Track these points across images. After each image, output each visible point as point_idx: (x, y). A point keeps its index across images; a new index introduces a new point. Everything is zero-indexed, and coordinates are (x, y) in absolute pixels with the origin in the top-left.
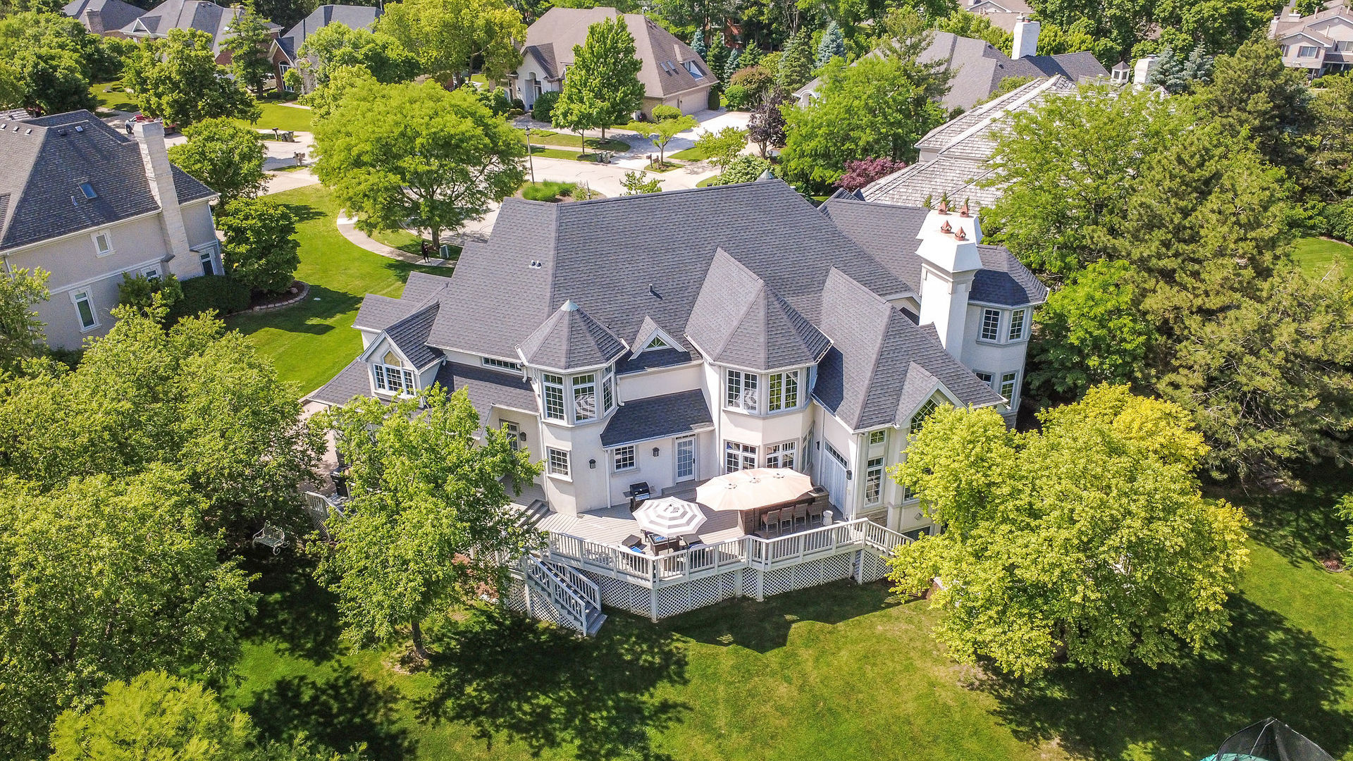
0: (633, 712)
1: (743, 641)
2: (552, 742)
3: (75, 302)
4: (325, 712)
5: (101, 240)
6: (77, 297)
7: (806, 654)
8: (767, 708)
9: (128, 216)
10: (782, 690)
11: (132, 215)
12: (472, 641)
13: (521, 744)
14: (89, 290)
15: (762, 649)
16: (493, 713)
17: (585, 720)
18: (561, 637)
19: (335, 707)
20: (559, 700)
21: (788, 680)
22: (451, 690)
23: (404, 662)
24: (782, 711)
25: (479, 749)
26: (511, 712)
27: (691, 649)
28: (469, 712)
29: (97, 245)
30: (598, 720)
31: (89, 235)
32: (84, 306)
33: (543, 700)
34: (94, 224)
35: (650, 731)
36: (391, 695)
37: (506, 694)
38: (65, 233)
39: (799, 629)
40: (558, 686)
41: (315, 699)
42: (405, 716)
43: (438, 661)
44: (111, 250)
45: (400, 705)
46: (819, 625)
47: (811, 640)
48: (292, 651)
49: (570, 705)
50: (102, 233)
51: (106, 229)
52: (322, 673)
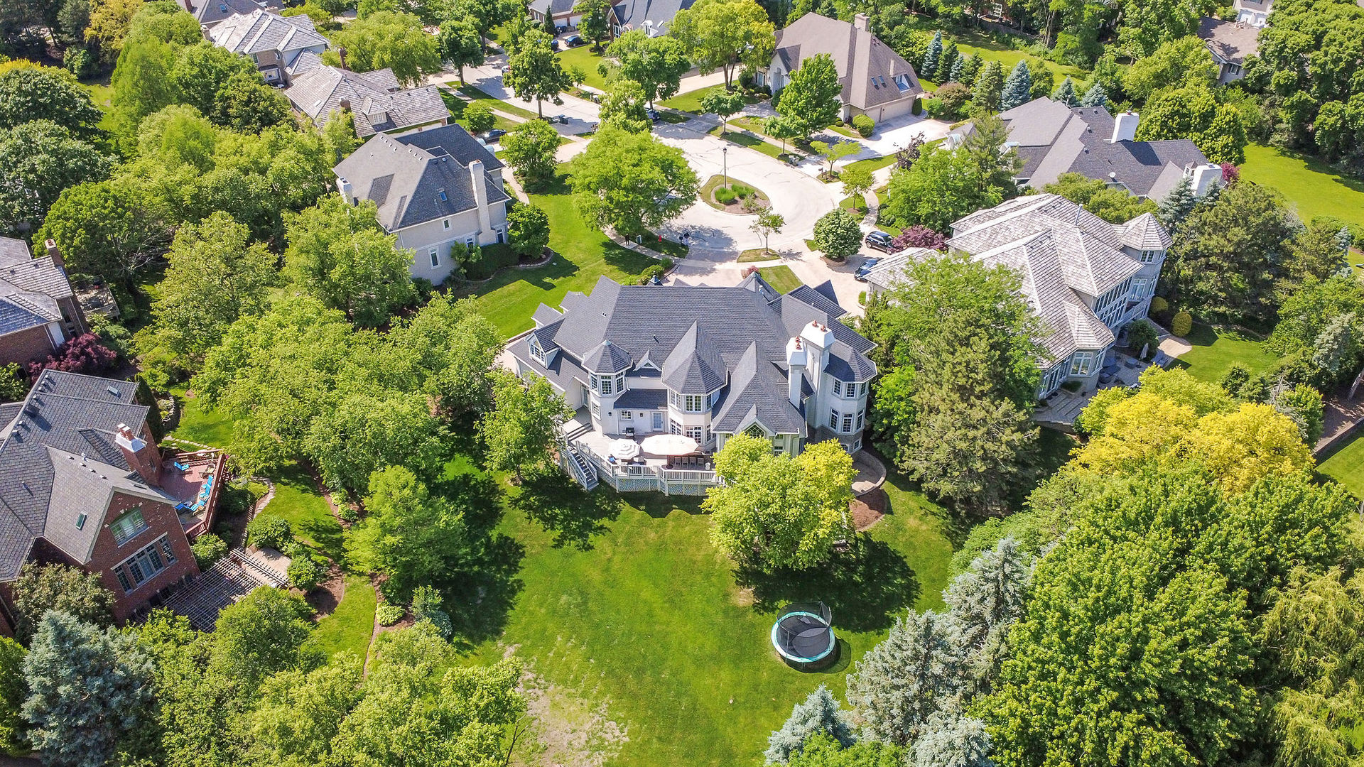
0: (588, 526)
1: (648, 511)
2: (552, 528)
3: (430, 254)
4: (477, 492)
5: (447, 223)
6: (432, 252)
7: (671, 524)
8: (642, 541)
10: (652, 535)
11: (463, 211)
12: (542, 479)
13: (541, 525)
14: (437, 248)
15: (654, 517)
16: (536, 511)
17: (569, 524)
18: (577, 487)
19: (481, 490)
20: (563, 513)
21: (657, 532)
22: (525, 497)
23: (513, 480)
24: (647, 543)
25: (525, 523)
26: (543, 512)
27: (625, 507)
28: (528, 507)
29: (444, 226)
30: (574, 525)
31: (441, 221)
32: (434, 257)
33: (557, 511)
34: (444, 215)
35: (591, 535)
36: (503, 493)
37: (545, 504)
39: (676, 512)
40: (565, 507)
41: (475, 485)
42: (504, 502)
43: (525, 483)
44: (451, 228)
45: (504, 497)
46: (685, 513)
47: (678, 518)
48: (473, 463)
49: (566, 516)
50: (447, 220)
51: (449, 218)
52: (481, 476)
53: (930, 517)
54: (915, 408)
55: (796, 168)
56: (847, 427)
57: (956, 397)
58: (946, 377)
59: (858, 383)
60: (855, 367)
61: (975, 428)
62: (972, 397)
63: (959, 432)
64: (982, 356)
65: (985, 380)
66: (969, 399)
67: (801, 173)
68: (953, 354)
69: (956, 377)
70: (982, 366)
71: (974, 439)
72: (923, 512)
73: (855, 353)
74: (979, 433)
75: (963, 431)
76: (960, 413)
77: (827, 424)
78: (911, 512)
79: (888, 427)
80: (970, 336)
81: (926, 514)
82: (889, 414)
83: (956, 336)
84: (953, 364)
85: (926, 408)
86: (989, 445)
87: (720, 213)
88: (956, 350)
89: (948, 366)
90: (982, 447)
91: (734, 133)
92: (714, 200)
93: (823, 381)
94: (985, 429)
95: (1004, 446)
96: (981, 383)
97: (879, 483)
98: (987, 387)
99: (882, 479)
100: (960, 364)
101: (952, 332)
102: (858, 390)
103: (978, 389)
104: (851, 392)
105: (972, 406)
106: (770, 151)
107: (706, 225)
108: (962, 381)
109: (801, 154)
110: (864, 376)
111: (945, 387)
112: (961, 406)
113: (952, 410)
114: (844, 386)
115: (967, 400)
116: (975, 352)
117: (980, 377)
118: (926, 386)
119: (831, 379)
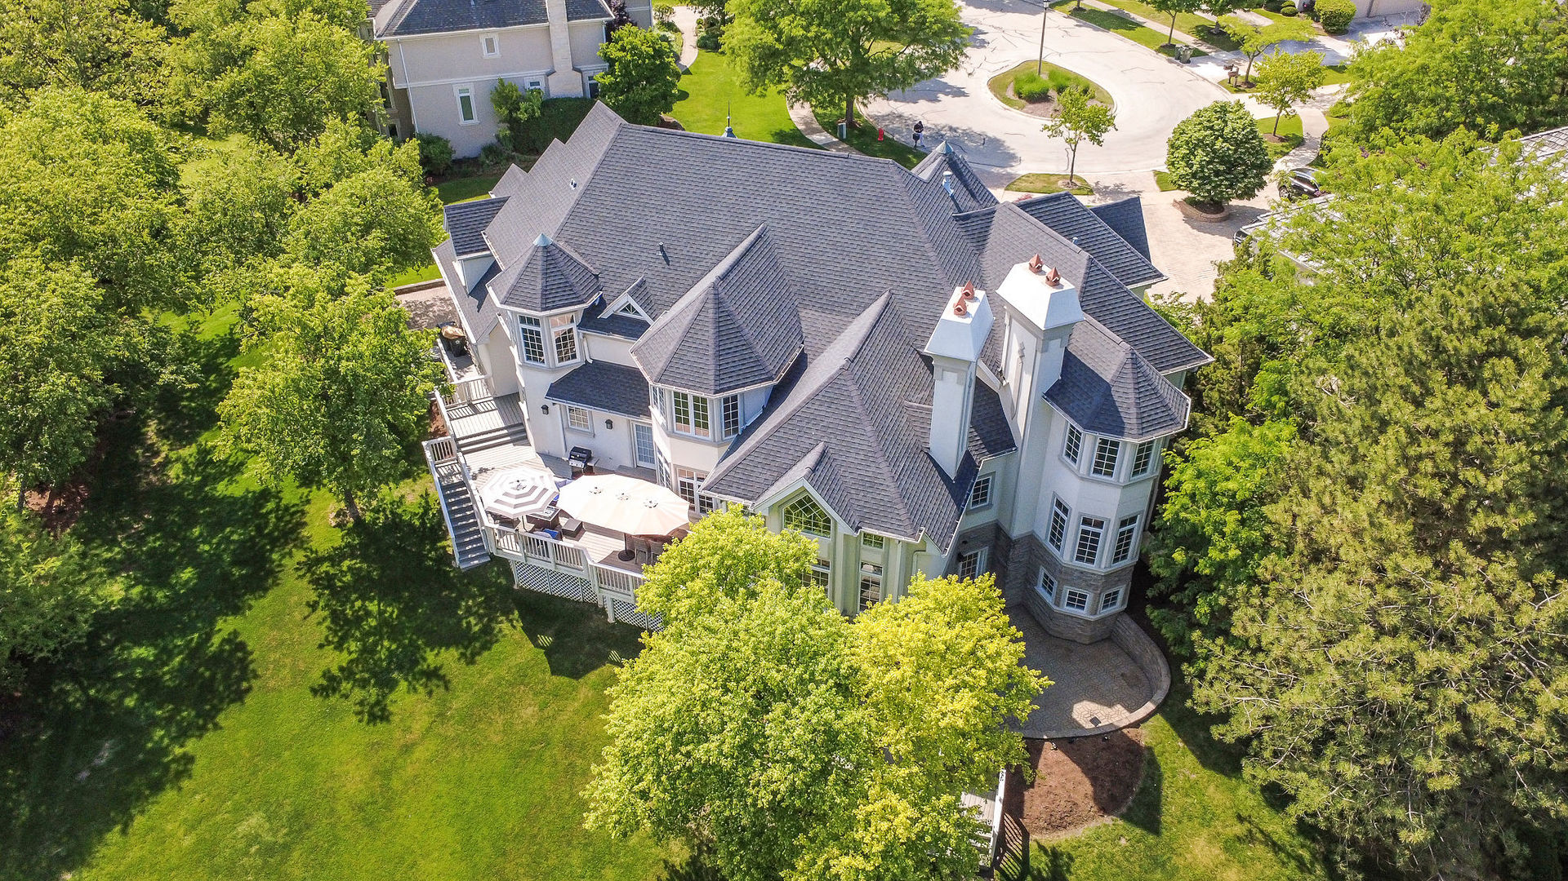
2: (340, 645)
3: (458, 96)
4: (261, 528)
5: (490, 42)
6: (461, 91)
9: (515, 24)
11: (520, 24)
13: (323, 631)
14: (472, 86)
16: (334, 595)
17: (377, 643)
19: (272, 526)
20: (382, 614)
22: (337, 556)
23: (339, 513)
26: (346, 601)
29: (484, 46)
31: (478, 35)
32: (466, 101)
33: (373, 606)
34: (481, 27)
36: (303, 539)
37: (361, 583)
38: (453, 30)
40: (394, 601)
42: (293, 557)
44: (498, 52)
45: (298, 547)
49: (383, 623)
50: (490, 36)
51: (493, 32)
53: (1260, 850)
54: (1268, 537)
55: (1187, 67)
56: (1088, 547)
57: (1397, 529)
58: (1380, 466)
59: (1129, 442)
60: (1125, 399)
61: (1447, 640)
62: (1457, 546)
63: (1387, 643)
64: (1516, 421)
65: (1511, 497)
66: (1444, 544)
67: (1192, 73)
68: (1418, 403)
69: (1414, 471)
70: (1507, 452)
71: (1438, 677)
72: (1239, 829)
73: (1135, 362)
74: (1458, 664)
75: (1403, 643)
76: (1405, 584)
77: (1043, 533)
78: (1207, 817)
79: (1187, 575)
80: (1489, 355)
81: (1250, 838)
82: (1196, 541)
83: (1438, 349)
84: (1413, 435)
85: (1300, 545)
86: (1487, 711)
87: (1014, 113)
88: (1429, 392)
89: (1392, 438)
90: (1461, 714)
91: (1094, 11)
92: (1010, 94)
93: (1038, 419)
94: (1483, 654)
95: (1539, 728)
96: (1498, 504)
97: (1141, 713)
98: (1513, 522)
99: (1150, 707)
100: (1435, 435)
101: (1427, 338)
102: (1125, 459)
103: (1478, 523)
104: (1105, 462)
105: (1447, 572)
106: (1148, 39)
107: (977, 129)
108: (1428, 488)
109: (1203, 48)
110: (1145, 426)
111: (1373, 495)
112: (1413, 564)
113: (1380, 571)
114: (1089, 443)
115: (1434, 549)
116: (1492, 405)
117: (1496, 484)
118: (1315, 485)
119: (1061, 422)
